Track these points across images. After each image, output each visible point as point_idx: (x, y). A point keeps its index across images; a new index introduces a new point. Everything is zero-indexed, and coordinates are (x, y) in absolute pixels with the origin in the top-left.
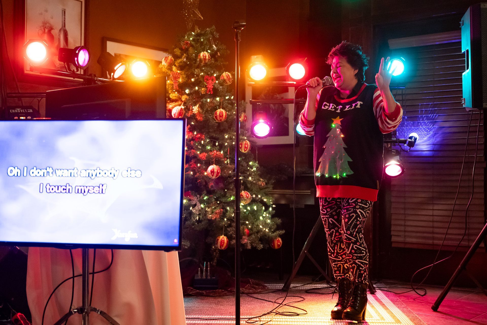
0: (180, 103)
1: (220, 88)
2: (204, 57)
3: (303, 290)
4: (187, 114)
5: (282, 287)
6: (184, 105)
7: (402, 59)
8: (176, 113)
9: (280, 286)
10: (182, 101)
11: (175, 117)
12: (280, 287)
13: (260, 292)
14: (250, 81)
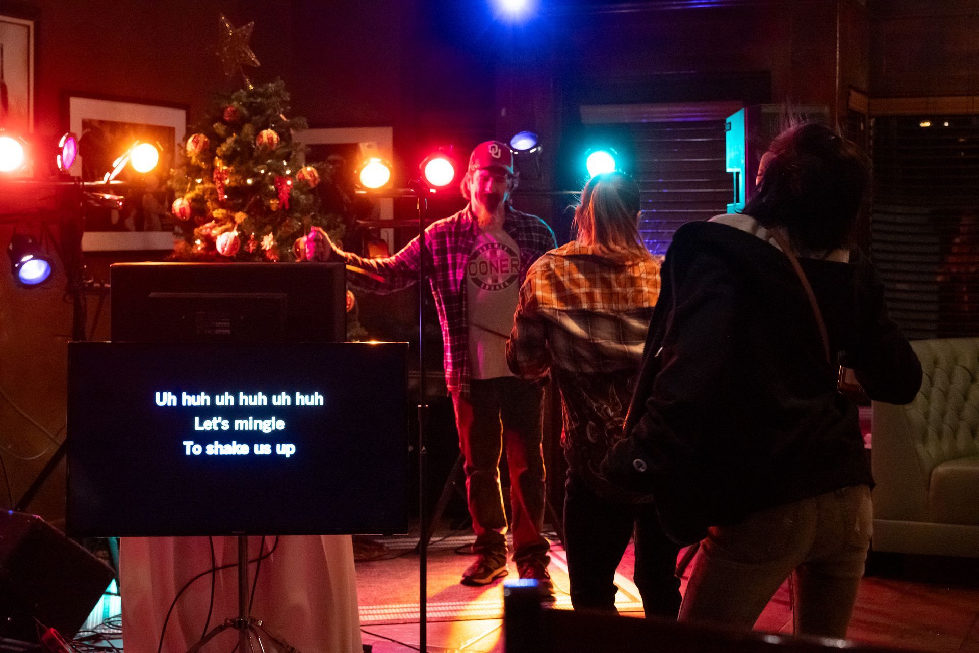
0: (229, 225)
1: (301, 198)
2: (270, 140)
3: (451, 549)
4: (246, 247)
5: (415, 544)
6: (238, 230)
7: (611, 152)
8: (226, 245)
9: (413, 542)
10: (234, 222)
11: (223, 251)
12: (412, 544)
13: (380, 556)
14: (359, 189)
